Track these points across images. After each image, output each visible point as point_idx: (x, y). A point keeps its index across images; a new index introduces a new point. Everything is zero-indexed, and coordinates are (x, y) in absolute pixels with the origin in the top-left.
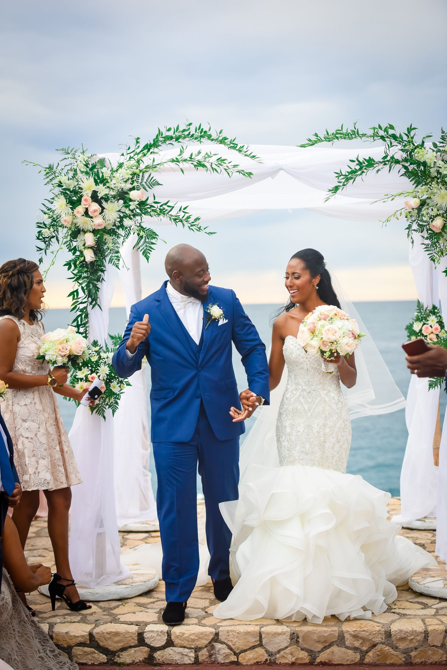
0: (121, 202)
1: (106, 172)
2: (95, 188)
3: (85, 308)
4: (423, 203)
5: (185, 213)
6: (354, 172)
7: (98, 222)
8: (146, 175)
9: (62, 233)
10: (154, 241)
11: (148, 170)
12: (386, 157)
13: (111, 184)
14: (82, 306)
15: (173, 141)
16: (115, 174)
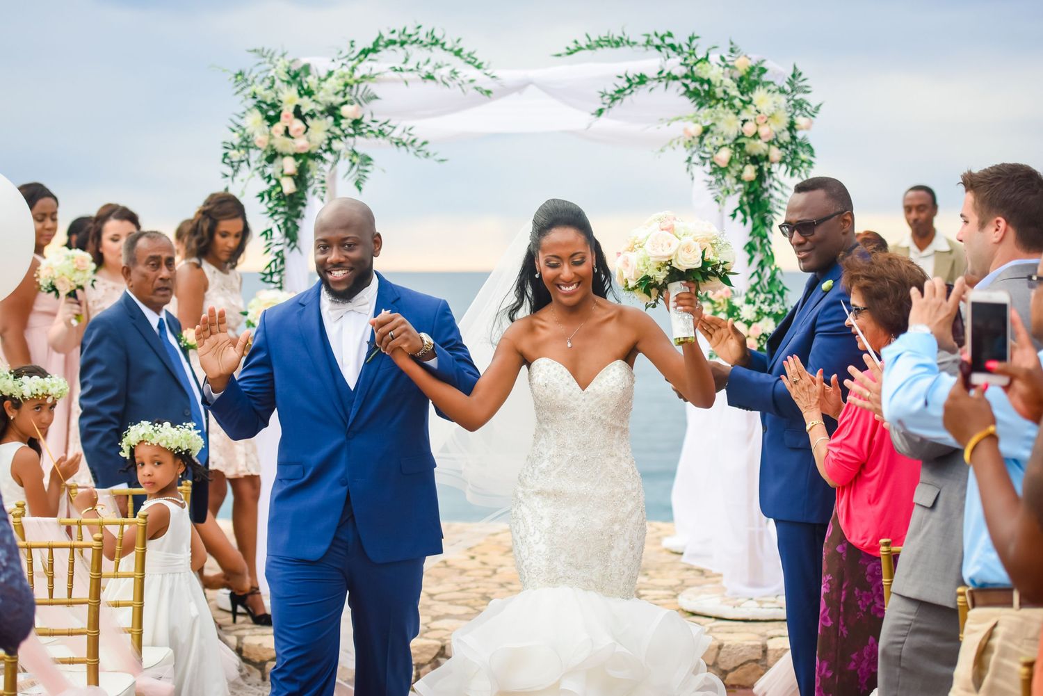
0: (331, 119)
1: (311, 81)
2: (298, 101)
3: (281, 251)
4: (706, 131)
5: (410, 135)
6: (621, 91)
7: (301, 144)
8: (362, 87)
9: (255, 155)
10: (368, 168)
11: (364, 80)
12: (661, 72)
13: (320, 96)
14: (277, 249)
15: (397, 47)
16: (323, 84)
